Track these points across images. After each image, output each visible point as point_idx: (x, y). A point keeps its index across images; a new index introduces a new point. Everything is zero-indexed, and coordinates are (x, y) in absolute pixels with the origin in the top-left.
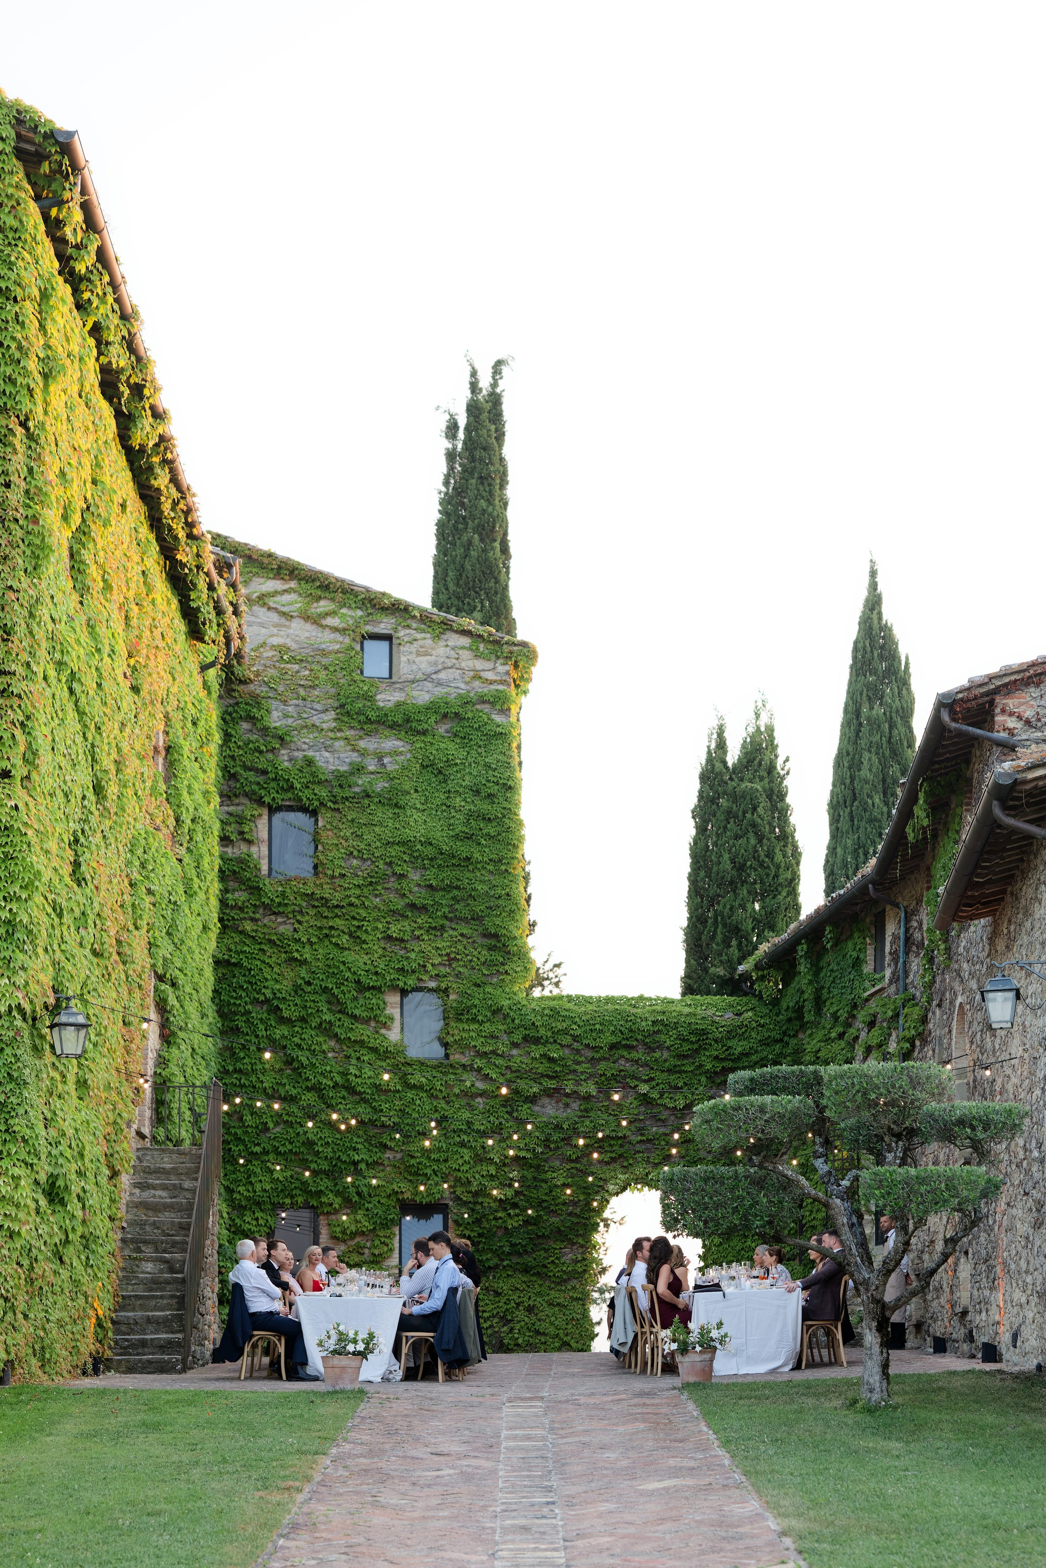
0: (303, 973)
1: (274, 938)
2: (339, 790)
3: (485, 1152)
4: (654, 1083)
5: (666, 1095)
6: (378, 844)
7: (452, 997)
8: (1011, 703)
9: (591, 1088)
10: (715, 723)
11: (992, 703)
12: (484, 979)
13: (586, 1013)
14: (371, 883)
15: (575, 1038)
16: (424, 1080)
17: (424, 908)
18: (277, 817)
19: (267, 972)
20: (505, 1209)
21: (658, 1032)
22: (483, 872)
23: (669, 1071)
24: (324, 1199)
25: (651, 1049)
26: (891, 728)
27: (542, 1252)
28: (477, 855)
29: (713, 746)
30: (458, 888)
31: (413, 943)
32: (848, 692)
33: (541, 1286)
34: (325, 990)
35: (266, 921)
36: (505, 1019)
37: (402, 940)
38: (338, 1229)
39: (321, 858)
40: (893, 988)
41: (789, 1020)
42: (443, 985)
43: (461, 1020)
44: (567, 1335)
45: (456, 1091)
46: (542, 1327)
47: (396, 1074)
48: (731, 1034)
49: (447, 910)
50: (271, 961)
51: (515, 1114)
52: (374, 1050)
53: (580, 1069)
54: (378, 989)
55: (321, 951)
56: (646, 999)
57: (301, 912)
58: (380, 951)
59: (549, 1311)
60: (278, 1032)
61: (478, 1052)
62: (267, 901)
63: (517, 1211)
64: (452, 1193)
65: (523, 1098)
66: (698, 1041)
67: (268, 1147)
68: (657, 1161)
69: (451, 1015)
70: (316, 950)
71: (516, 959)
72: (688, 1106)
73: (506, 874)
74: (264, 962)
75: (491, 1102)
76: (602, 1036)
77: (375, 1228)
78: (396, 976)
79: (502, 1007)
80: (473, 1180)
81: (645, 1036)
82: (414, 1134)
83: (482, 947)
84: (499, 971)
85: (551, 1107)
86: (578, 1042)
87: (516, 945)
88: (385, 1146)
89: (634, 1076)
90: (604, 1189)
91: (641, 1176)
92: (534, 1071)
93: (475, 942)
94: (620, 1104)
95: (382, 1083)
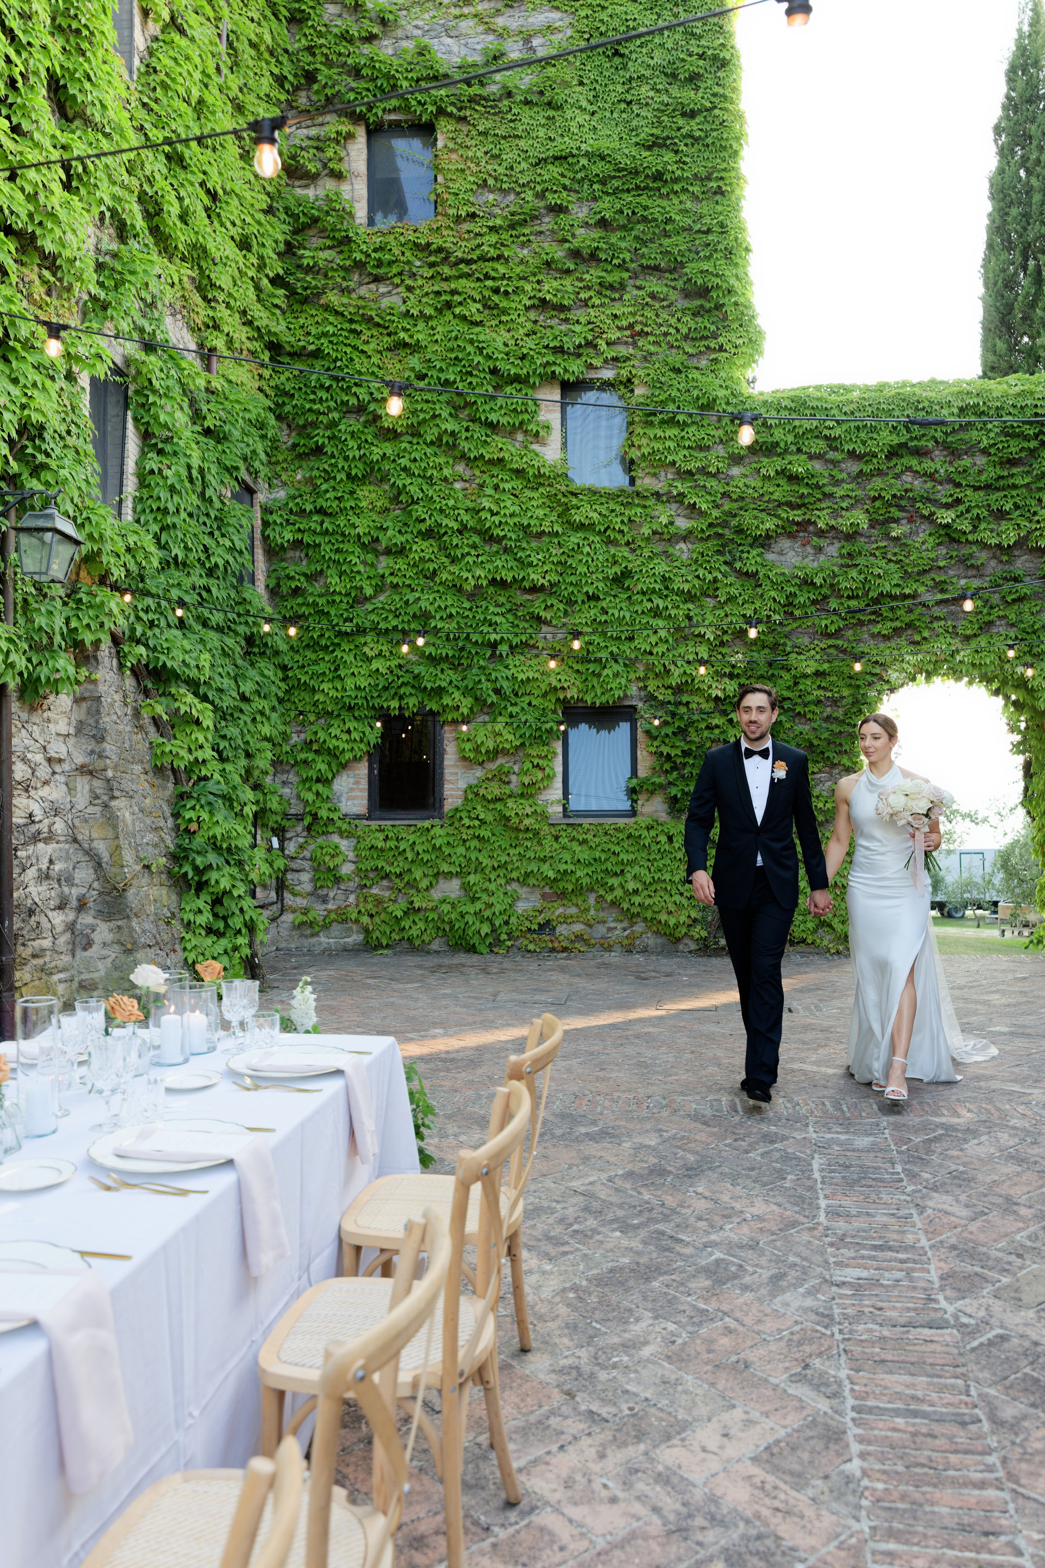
0: (415, 362)
1: (374, 314)
4: (962, 508)
5: (983, 526)
6: (524, 166)
7: (639, 391)
9: (860, 518)
12: (687, 361)
14: (512, 226)
15: (833, 442)
16: (595, 515)
17: (593, 257)
19: (360, 364)
20: (724, 713)
21: (970, 425)
22: (684, 197)
23: (988, 487)
24: (447, 700)
25: (954, 453)
31: (579, 312)
34: (446, 385)
35: (363, 291)
36: (719, 420)
37: (562, 308)
38: (468, 746)
42: (624, 373)
43: (651, 424)
45: (647, 531)
47: (552, 509)
49: (628, 256)
50: (368, 348)
51: (738, 565)
52: (519, 473)
53: (839, 492)
54: (525, 381)
55: (439, 328)
58: (529, 326)
60: (376, 450)
61: (678, 472)
62: (359, 256)
64: (640, 689)
65: (750, 540)
66: (1036, 436)
67: (368, 625)
68: (969, 632)
69: (637, 419)
70: (433, 328)
71: (735, 325)
72: (1020, 543)
73: (718, 197)
74: (355, 348)
75: (700, 547)
76: (875, 436)
77: (523, 744)
78: (551, 358)
79: (715, 400)
80: (672, 668)
81: (946, 433)
82: (580, 598)
83: (683, 311)
84: (708, 348)
85: (792, 553)
86: (836, 449)
87: (736, 304)
88: (539, 619)
89: (928, 499)
90: (881, 679)
91: (943, 657)
92: (766, 498)
93: (669, 306)
94: (905, 545)
95: (533, 522)
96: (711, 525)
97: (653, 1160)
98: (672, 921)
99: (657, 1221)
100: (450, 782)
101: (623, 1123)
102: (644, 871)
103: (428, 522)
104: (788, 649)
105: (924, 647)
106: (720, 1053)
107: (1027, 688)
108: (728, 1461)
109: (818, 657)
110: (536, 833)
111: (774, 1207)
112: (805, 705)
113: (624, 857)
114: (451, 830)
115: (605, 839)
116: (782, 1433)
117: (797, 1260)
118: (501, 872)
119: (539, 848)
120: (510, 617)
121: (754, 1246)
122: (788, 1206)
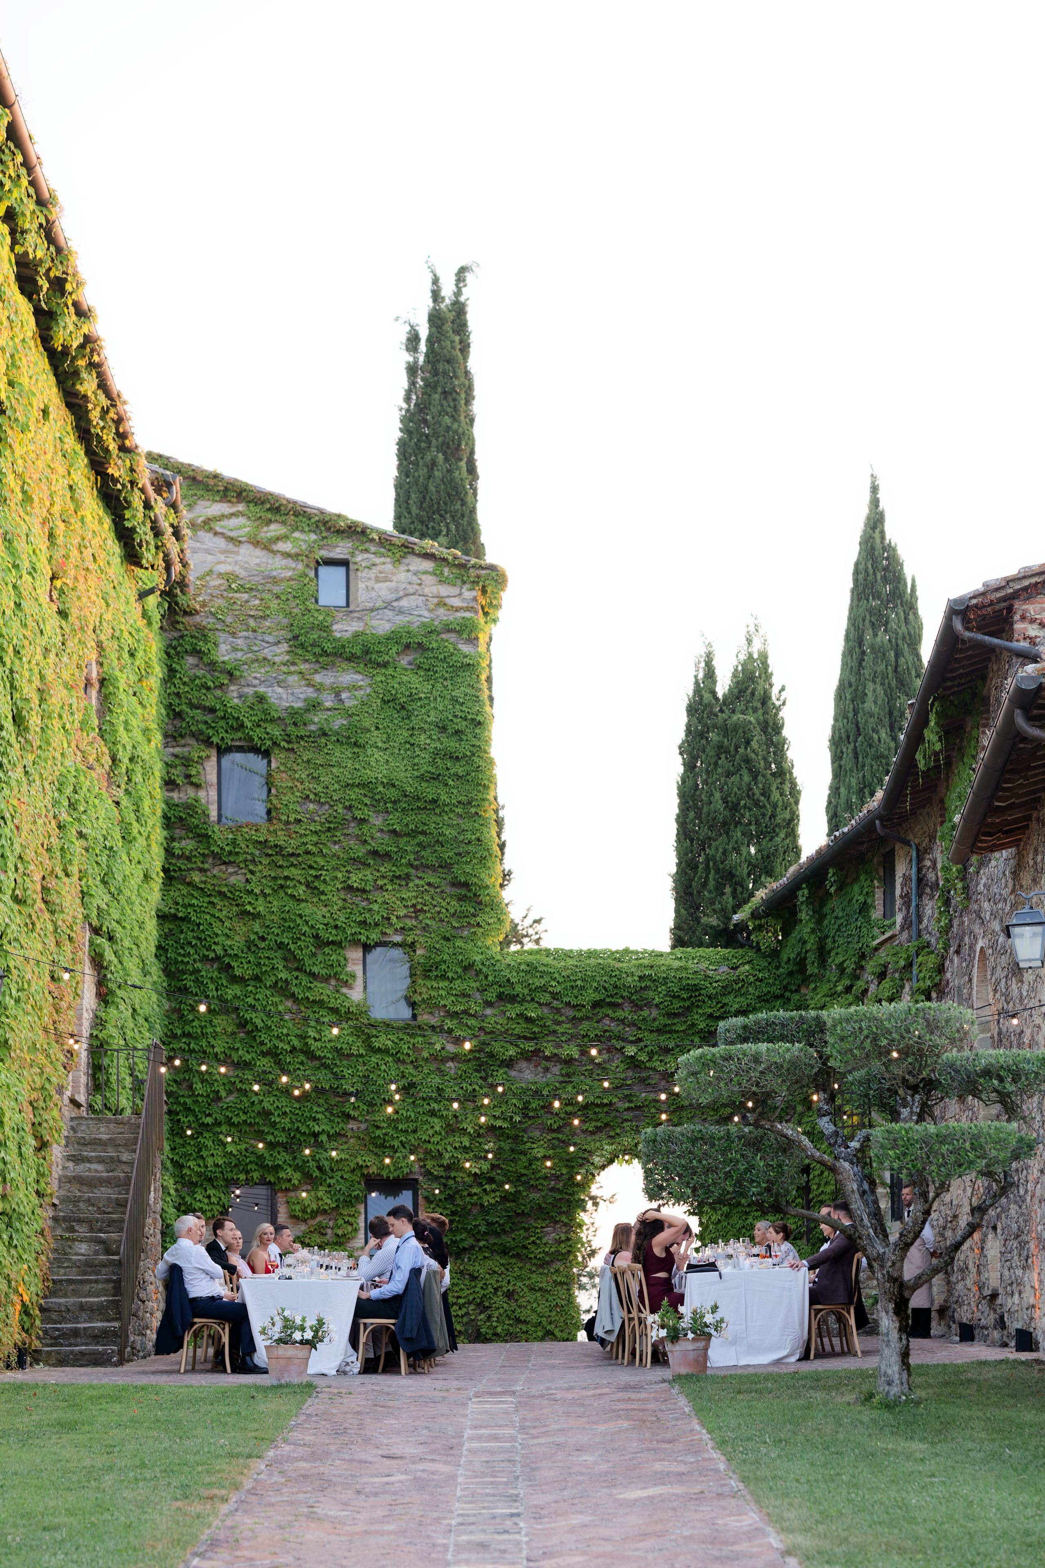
0: (257, 927)
1: (225, 889)
2: (294, 729)
3: (457, 1122)
4: (642, 1044)
5: (656, 1057)
6: (336, 786)
7: (419, 952)
8: (1032, 608)
9: (571, 1050)
10: (702, 651)
11: (1010, 609)
12: (453, 932)
13: (566, 968)
14: (329, 829)
15: (555, 996)
16: (389, 1043)
17: (387, 856)
18: (227, 760)
19: (217, 926)
20: (480, 1185)
21: (646, 988)
22: (451, 815)
23: (659, 1031)
24: (282, 1175)
25: (637, 1007)
26: (897, 656)
27: (521, 1232)
28: (444, 797)
29: (701, 675)
30: (423, 833)
31: (376, 893)
32: (849, 618)
33: (521, 1268)
34: (281, 946)
35: (215, 871)
36: (477, 975)
37: (364, 891)
38: (298, 1207)
39: (275, 802)
40: (905, 935)
41: (791, 974)
42: (410, 940)
43: (429, 977)
44: (550, 1323)
45: (425, 1054)
46: (523, 1314)
47: (359, 1037)
48: (726, 990)
49: (412, 857)
50: (222, 915)
51: (490, 1080)
52: (335, 1011)
53: (560, 1029)
54: (338, 944)
55: (275, 903)
56: (632, 952)
57: (253, 861)
58: (340, 903)
59: (530, 1296)
60: (230, 992)
61: (448, 1012)
62: (216, 850)
63: (494, 1186)
64: (421, 1167)
65: (498, 1062)
66: (689, 998)
67: (220, 1118)
69: (418, 972)
70: (270, 903)
71: (488, 909)
73: (476, 818)
74: (213, 916)
75: (464, 1068)
76: (583, 993)
77: (338, 1206)
78: (357, 929)
79: (473, 963)
80: (444, 1152)
81: (630, 993)
82: (379, 1102)
83: (451, 896)
84: (469, 923)
85: (528, 1072)
86: (557, 1000)
88: (348, 1116)
89: (620, 1037)
90: (588, 1161)
91: (629, 1147)
92: (509, 1033)
93: (442, 892)
94: (605, 1068)
95: (344, 1047)
96: (471, 1051)
103: (268, 1045)
104: (525, 1140)
105: (616, 1140)
109: (546, 1146)
120: (327, 1114)
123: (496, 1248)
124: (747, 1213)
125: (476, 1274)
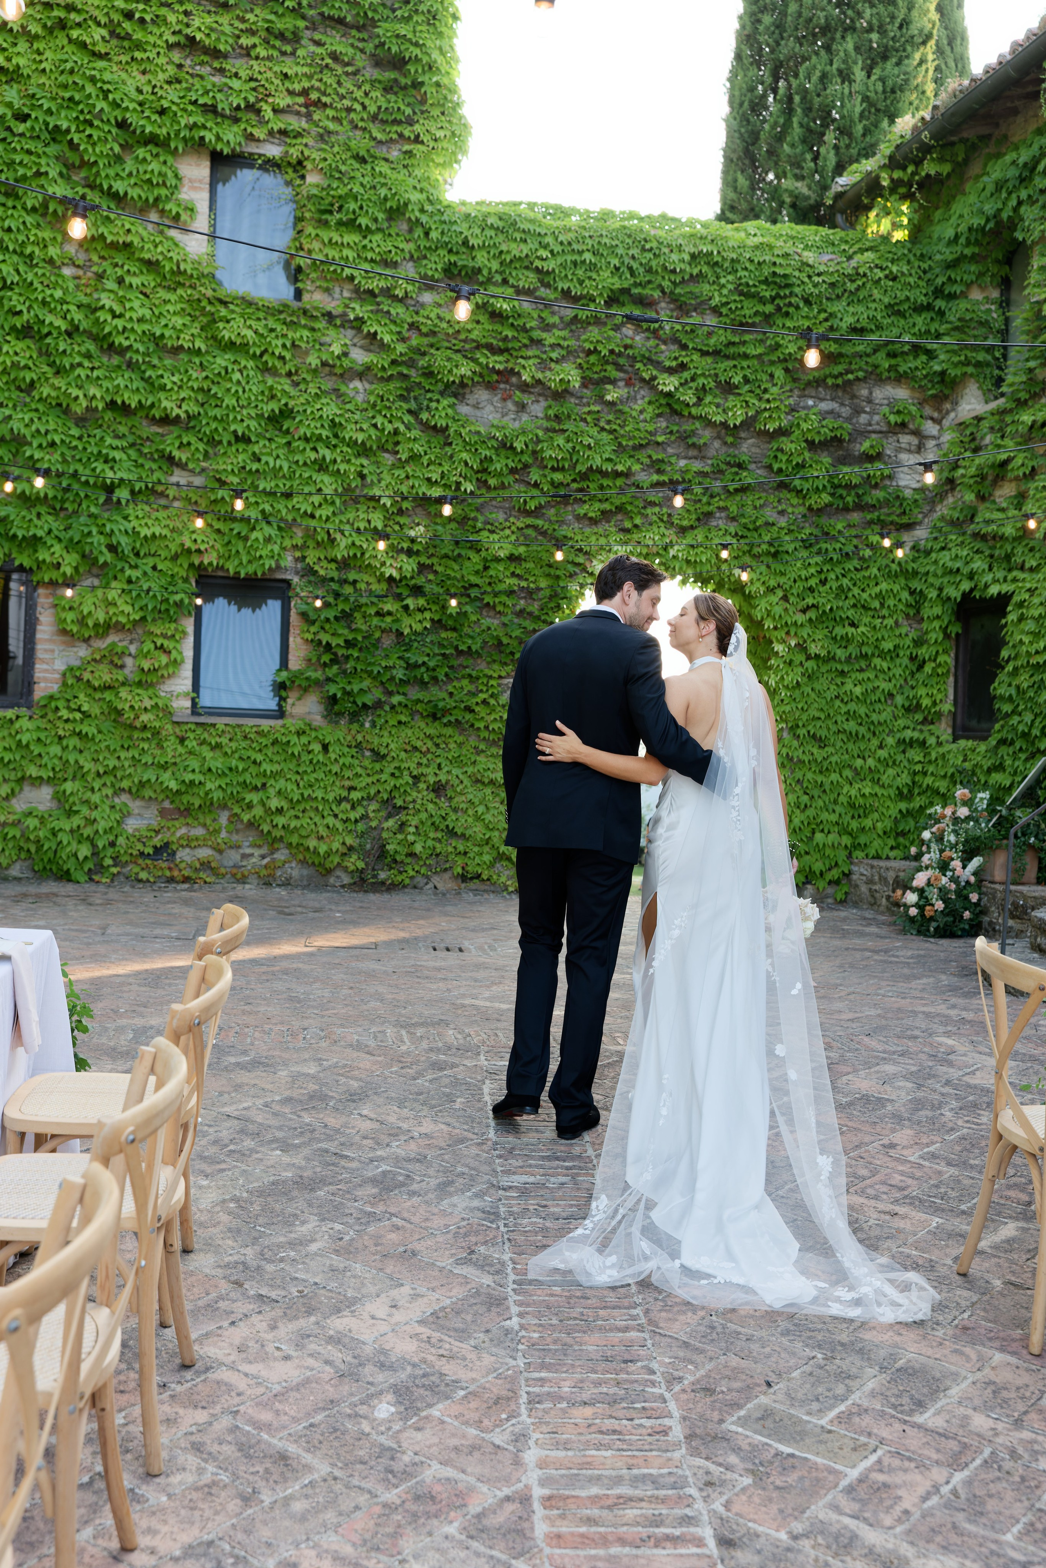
4: (686, 375)
5: (708, 399)
7: (312, 179)
12: (374, 148)
13: (564, 231)
15: (545, 277)
16: (249, 333)
20: (399, 597)
21: (702, 276)
23: (716, 353)
24: (43, 555)
25: (681, 307)
27: (465, 682)
31: (238, 63)
33: (460, 745)
34: (56, 134)
36: (411, 231)
37: (216, 54)
38: (70, 616)
41: (956, 263)
42: (295, 153)
43: (326, 223)
45: (314, 361)
46: (461, 823)
47: (194, 318)
48: (836, 290)
51: (424, 416)
52: (151, 265)
53: (549, 339)
54: (163, 143)
58: (171, 70)
59: (473, 793)
61: (357, 290)
63: (421, 602)
64: (297, 560)
65: (440, 386)
66: (773, 299)
68: (685, 523)
69: (308, 215)
70: (39, 53)
71: (436, 112)
72: (748, 423)
75: (380, 389)
76: (594, 276)
77: (143, 619)
78: (200, 120)
79: (406, 205)
80: (338, 536)
81: (674, 283)
82: (226, 438)
83: (373, 82)
84: (401, 135)
85: (489, 408)
86: (547, 286)
87: (438, 85)
88: (170, 459)
89: (650, 359)
90: (585, 570)
91: (655, 549)
92: (463, 336)
93: (355, 74)
94: (621, 412)
95: (167, 333)
96: (394, 362)
97: (312, 1087)
98: (323, 849)
99: (320, 1141)
100: (43, 661)
101: (277, 1053)
102: (290, 786)
103: (26, 317)
104: (479, 525)
105: (636, 537)
106: (381, 989)
107: (744, 594)
108: (396, 1324)
109: (513, 538)
110: (156, 733)
111: (443, 1126)
112: (496, 594)
113: (267, 767)
114: (42, 723)
115: (244, 744)
116: (448, 1301)
117: (466, 1170)
118: (108, 780)
119: (158, 752)
120: (132, 453)
121: (421, 1159)
122: (457, 1125)
123: (419, 707)
124: (842, 673)
125: (383, 751)
